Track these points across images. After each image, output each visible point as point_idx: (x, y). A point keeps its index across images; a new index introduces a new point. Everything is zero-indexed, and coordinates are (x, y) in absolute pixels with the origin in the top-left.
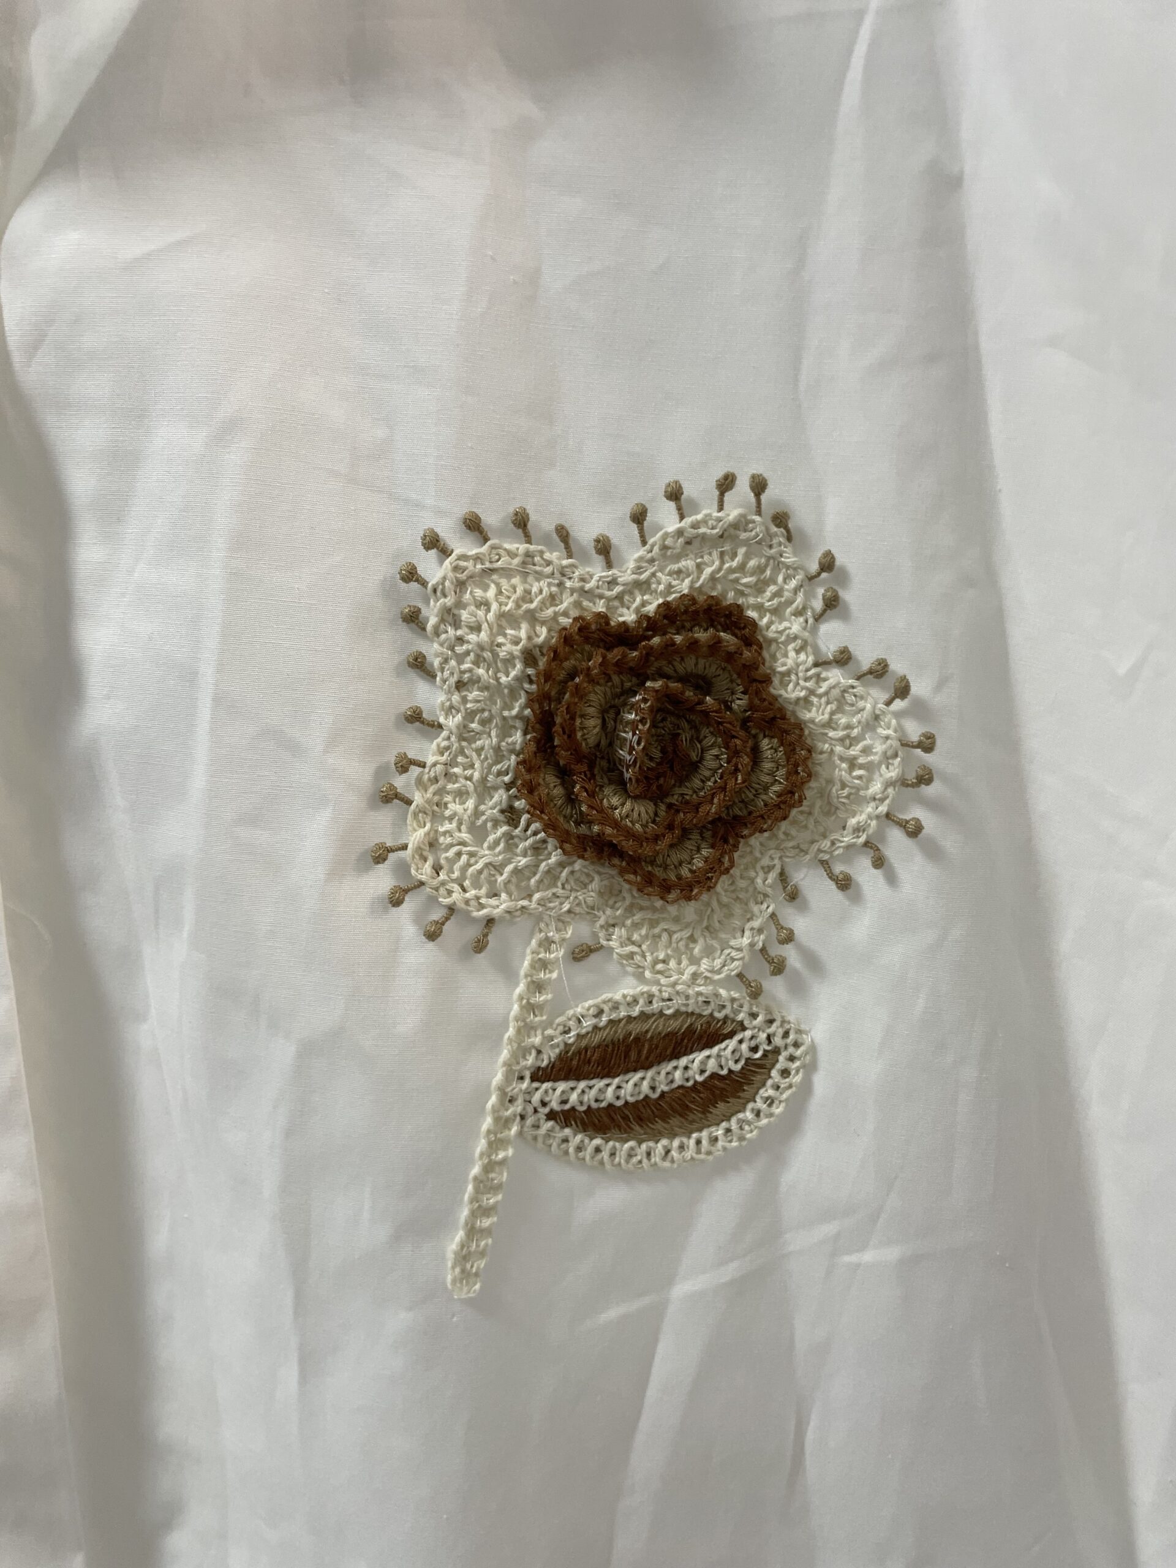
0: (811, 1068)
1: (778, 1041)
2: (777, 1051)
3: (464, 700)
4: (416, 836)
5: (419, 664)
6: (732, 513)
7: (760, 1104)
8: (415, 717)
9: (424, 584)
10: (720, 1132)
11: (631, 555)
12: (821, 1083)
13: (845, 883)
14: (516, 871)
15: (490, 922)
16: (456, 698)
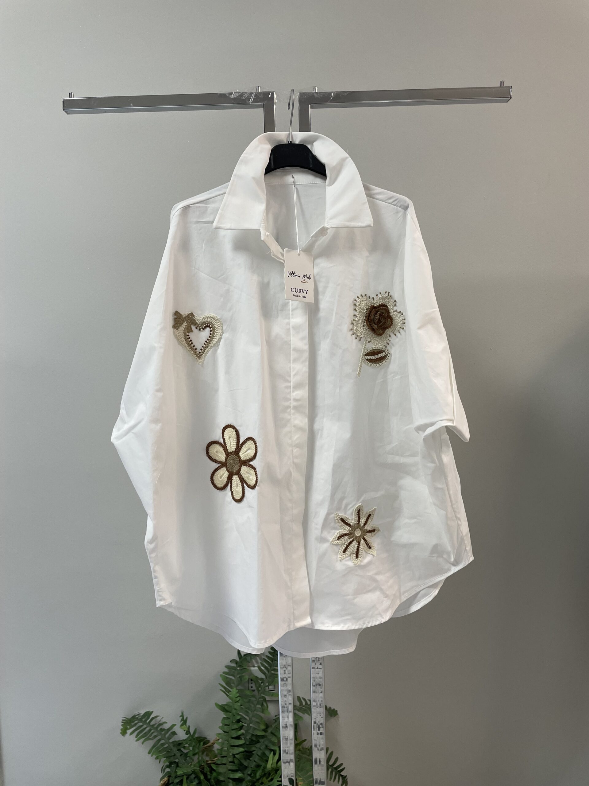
0: (391, 356)
1: (388, 353)
2: (388, 354)
3: (360, 314)
4: (355, 328)
5: (355, 310)
6: (386, 295)
7: (386, 360)
8: (355, 315)
9: (357, 301)
10: (382, 363)
11: (376, 299)
12: (392, 358)
13: (395, 335)
14: (364, 332)
15: (361, 338)
16: (359, 313)
